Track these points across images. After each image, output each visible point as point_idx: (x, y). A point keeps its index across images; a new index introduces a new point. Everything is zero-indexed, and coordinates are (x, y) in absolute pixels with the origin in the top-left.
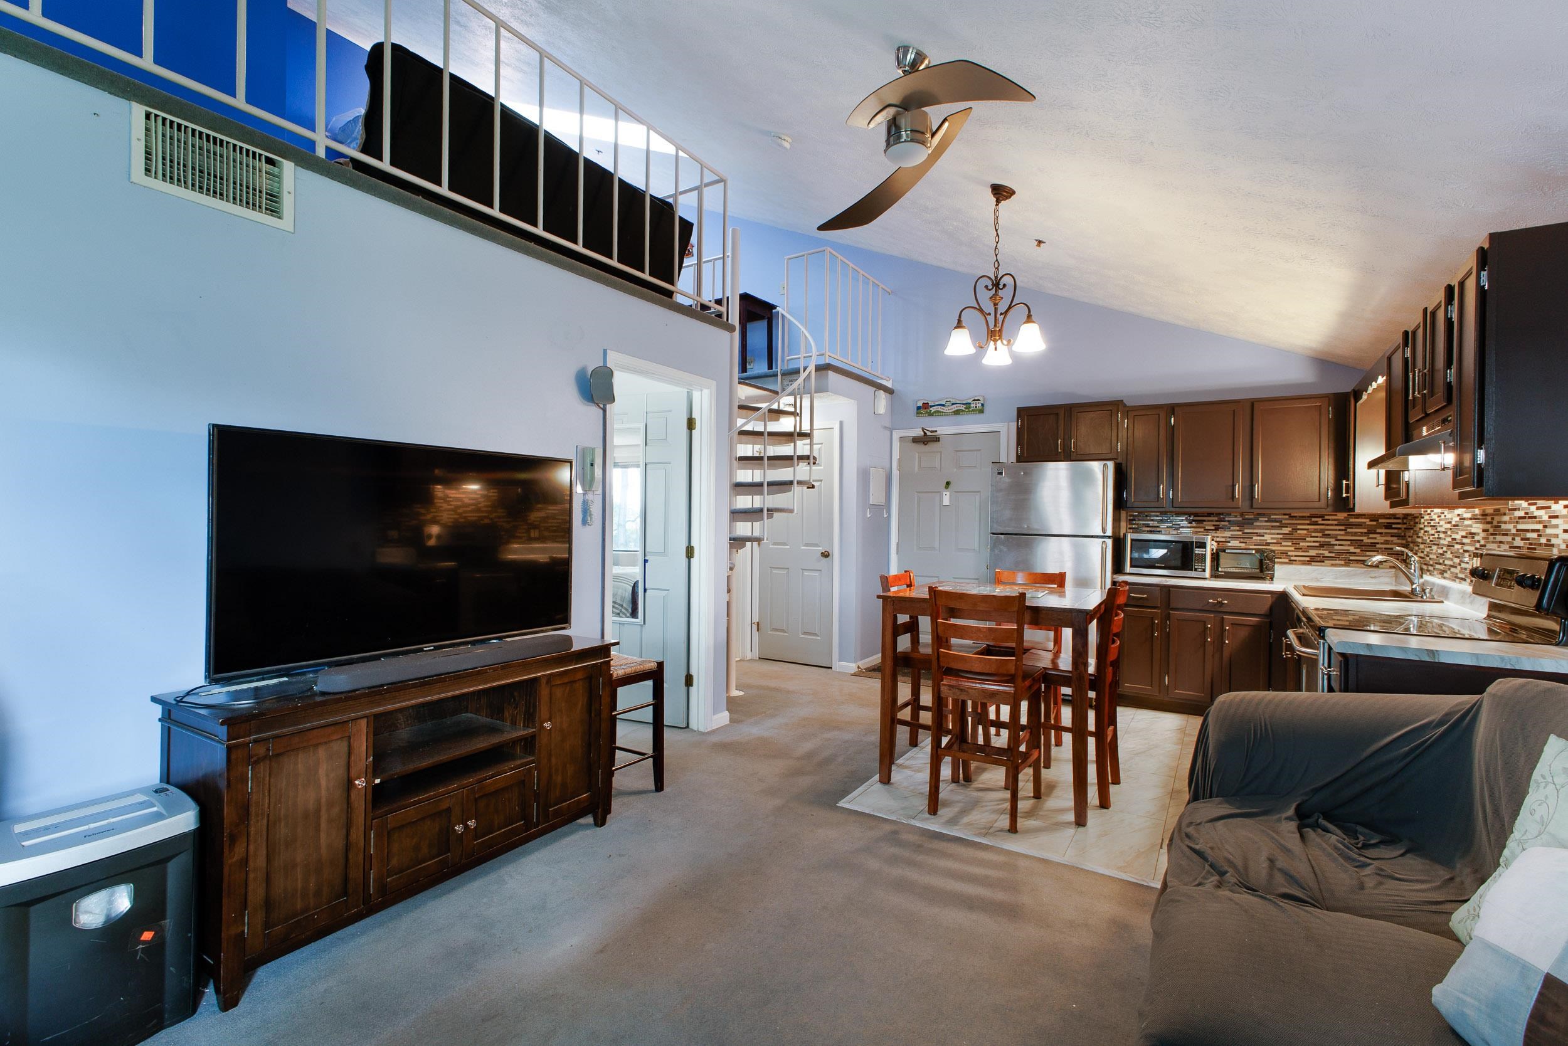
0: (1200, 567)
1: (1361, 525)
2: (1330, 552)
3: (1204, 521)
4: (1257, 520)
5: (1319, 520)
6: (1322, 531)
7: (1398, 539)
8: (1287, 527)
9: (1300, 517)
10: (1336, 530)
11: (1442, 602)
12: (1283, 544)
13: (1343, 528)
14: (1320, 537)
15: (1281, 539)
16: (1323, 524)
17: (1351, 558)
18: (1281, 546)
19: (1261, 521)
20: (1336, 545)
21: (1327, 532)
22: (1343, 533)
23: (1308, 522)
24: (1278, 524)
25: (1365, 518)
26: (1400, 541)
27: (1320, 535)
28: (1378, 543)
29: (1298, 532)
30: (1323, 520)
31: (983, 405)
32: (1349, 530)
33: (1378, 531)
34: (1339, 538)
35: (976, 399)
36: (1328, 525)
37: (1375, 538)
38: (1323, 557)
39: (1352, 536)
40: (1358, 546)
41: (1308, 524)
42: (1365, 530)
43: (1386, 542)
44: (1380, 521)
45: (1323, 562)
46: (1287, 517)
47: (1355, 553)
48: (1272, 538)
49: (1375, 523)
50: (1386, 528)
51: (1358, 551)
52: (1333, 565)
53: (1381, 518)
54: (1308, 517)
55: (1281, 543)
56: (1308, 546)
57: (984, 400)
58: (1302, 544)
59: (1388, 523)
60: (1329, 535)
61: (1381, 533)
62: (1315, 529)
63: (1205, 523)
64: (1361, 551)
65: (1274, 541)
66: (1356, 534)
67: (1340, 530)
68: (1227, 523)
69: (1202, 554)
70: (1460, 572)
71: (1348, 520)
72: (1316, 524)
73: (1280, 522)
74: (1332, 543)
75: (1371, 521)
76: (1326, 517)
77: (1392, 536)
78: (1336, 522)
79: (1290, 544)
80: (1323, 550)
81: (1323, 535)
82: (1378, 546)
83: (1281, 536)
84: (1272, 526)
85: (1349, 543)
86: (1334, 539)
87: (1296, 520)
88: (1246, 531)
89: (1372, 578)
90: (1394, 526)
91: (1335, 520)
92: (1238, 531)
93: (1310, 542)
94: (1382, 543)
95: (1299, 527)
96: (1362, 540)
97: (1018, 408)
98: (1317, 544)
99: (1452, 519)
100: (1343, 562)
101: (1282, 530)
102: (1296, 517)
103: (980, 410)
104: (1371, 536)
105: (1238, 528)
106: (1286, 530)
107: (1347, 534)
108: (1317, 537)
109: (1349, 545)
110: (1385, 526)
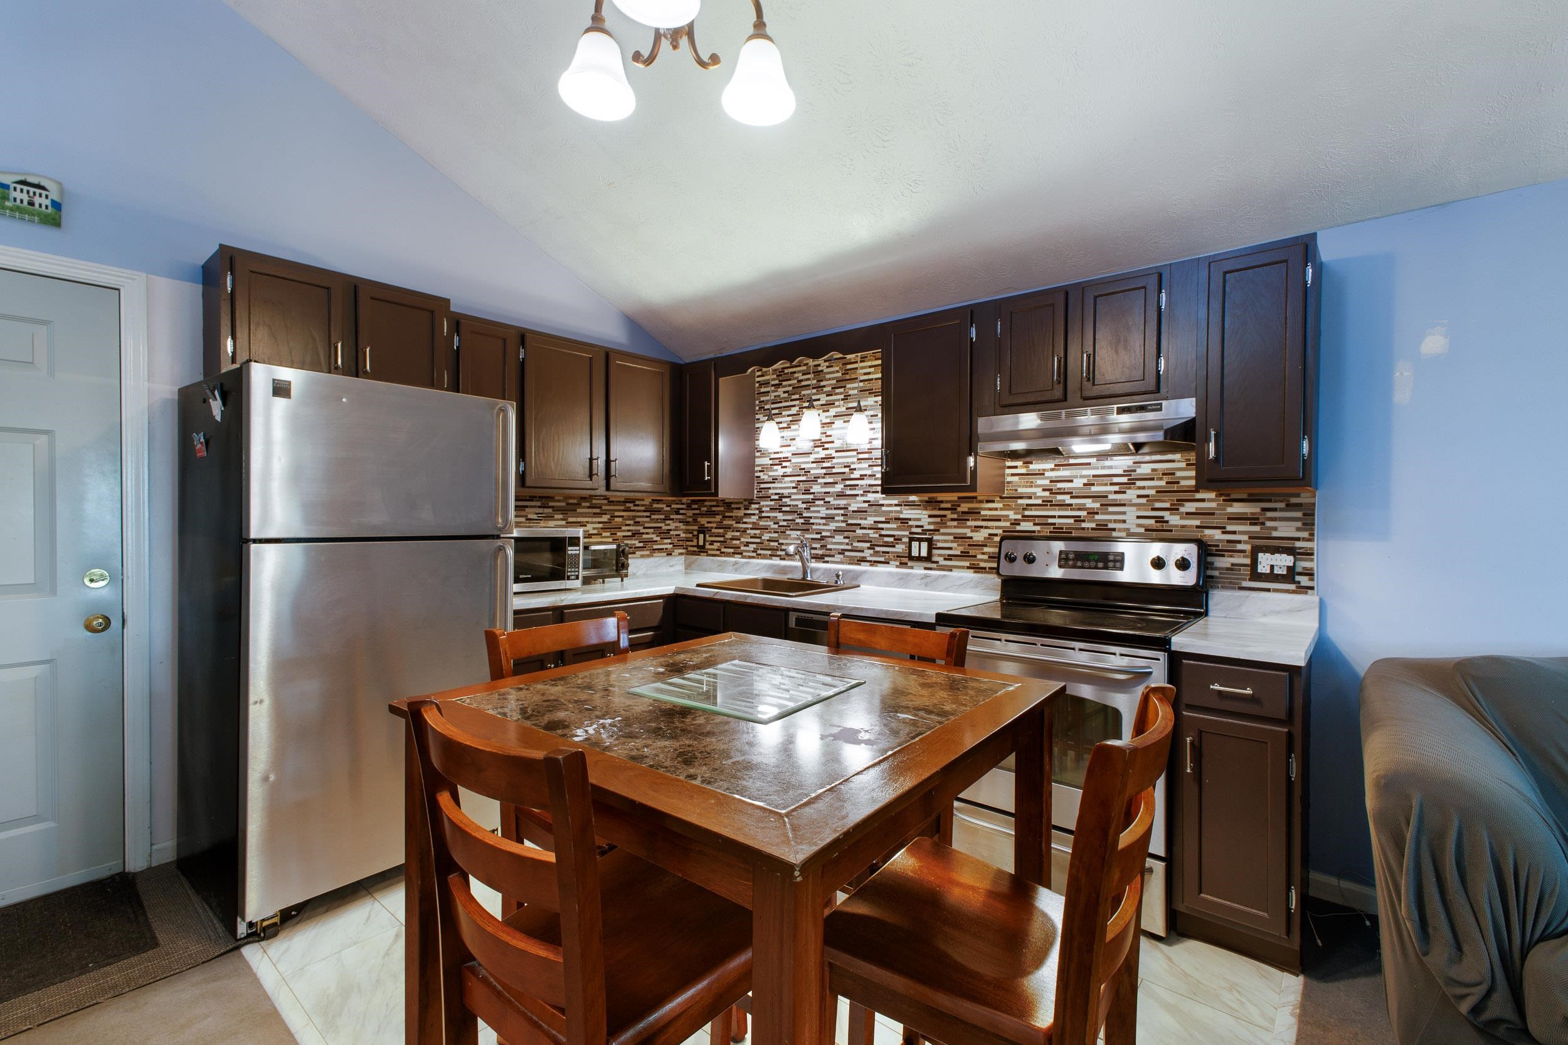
0: (573, 574)
1: (660, 511)
2: (640, 542)
3: (527, 507)
4: (579, 505)
5: (631, 505)
6: (634, 518)
7: (684, 525)
8: (606, 514)
9: (617, 502)
10: (643, 517)
11: (859, 586)
12: (604, 534)
13: (648, 514)
14: (633, 525)
15: (602, 528)
16: (634, 511)
17: (655, 547)
18: (601, 538)
19: (584, 507)
20: (643, 533)
21: (638, 520)
22: (648, 519)
23: (622, 508)
24: (598, 511)
25: (664, 504)
26: (684, 527)
27: (631, 522)
28: (671, 530)
29: (616, 519)
30: (635, 505)
31: (57, 205)
32: (653, 517)
33: (672, 517)
34: (646, 525)
35: (30, 180)
36: (638, 511)
37: (669, 525)
38: (635, 548)
39: (655, 523)
40: (659, 533)
41: (624, 511)
42: (663, 517)
43: (676, 529)
44: (673, 506)
45: (634, 553)
46: (606, 502)
47: (656, 541)
48: (594, 529)
49: (668, 509)
50: (676, 514)
51: (658, 539)
52: (642, 556)
53: (673, 504)
54: (624, 502)
55: (601, 534)
56: (624, 536)
57: (62, 192)
58: (619, 534)
59: (677, 509)
60: (639, 522)
61: (673, 519)
62: (629, 516)
63: (527, 510)
64: (661, 539)
65: (595, 532)
66: (657, 521)
67: (647, 517)
68: (550, 510)
69: (575, 555)
70: (871, 555)
71: (652, 506)
72: (628, 510)
73: (600, 508)
74: (641, 531)
75: (667, 506)
76: (637, 503)
77: (680, 522)
78: (643, 508)
79: (608, 534)
80: (635, 540)
81: (635, 522)
82: (672, 533)
83: (601, 526)
84: (594, 514)
85: (652, 530)
86: (642, 527)
87: (614, 505)
88: (570, 520)
89: (671, 566)
90: (681, 511)
91: (643, 505)
92: (562, 520)
93: (624, 531)
94: (674, 530)
95: (617, 514)
96: (661, 527)
97: (220, 245)
98: (630, 534)
99: (850, 505)
100: (648, 553)
101: (601, 517)
102: (613, 502)
103: (47, 216)
104: (667, 522)
105: (561, 516)
106: (605, 518)
107: (652, 521)
108: (629, 525)
109: (653, 533)
110: (675, 512)
